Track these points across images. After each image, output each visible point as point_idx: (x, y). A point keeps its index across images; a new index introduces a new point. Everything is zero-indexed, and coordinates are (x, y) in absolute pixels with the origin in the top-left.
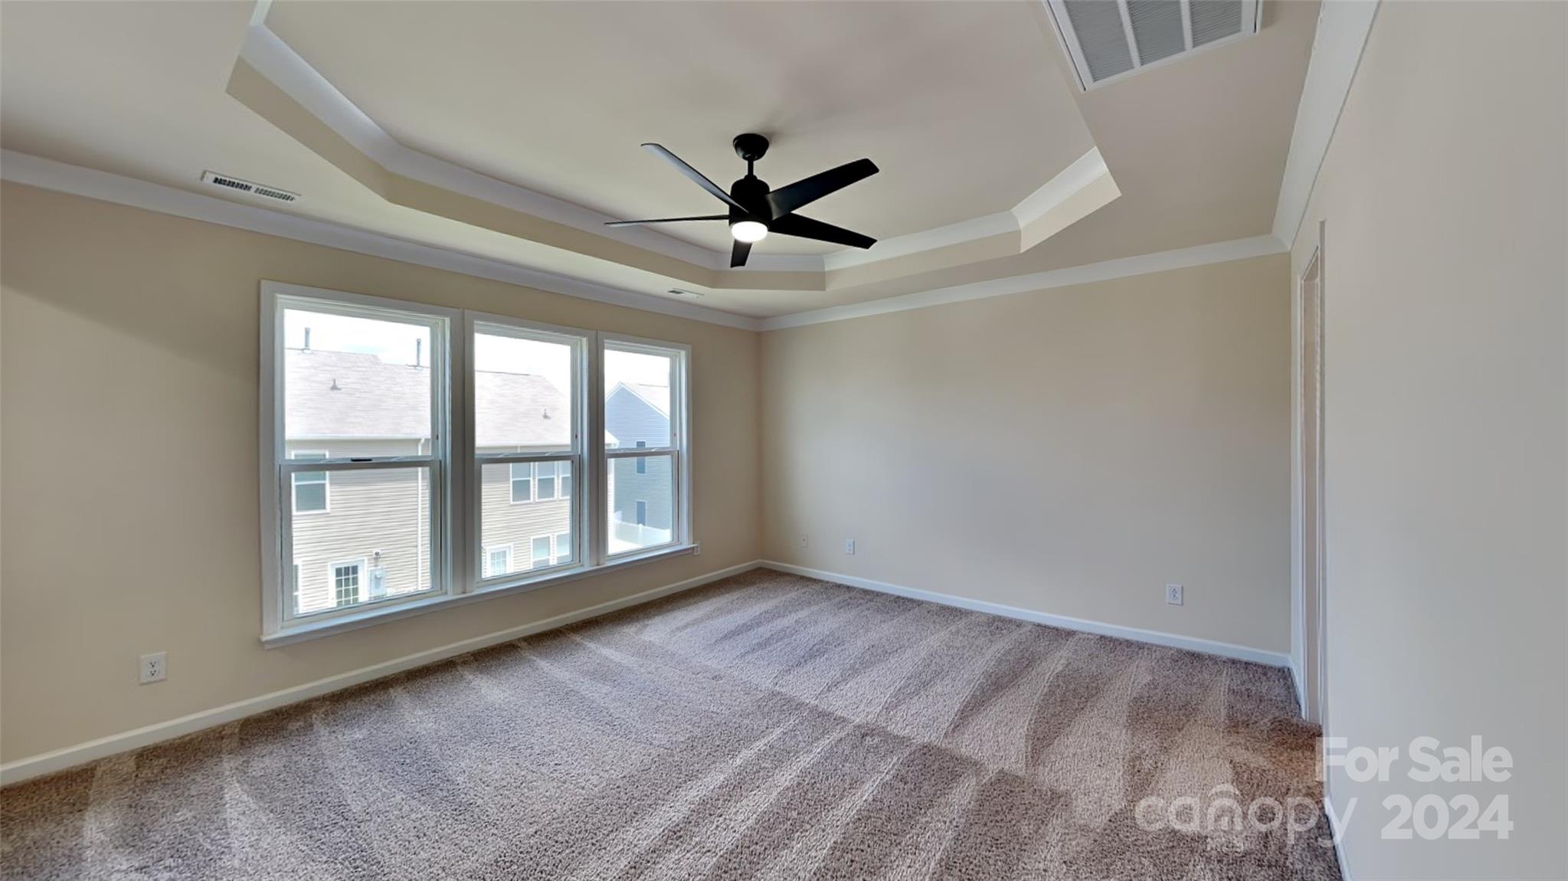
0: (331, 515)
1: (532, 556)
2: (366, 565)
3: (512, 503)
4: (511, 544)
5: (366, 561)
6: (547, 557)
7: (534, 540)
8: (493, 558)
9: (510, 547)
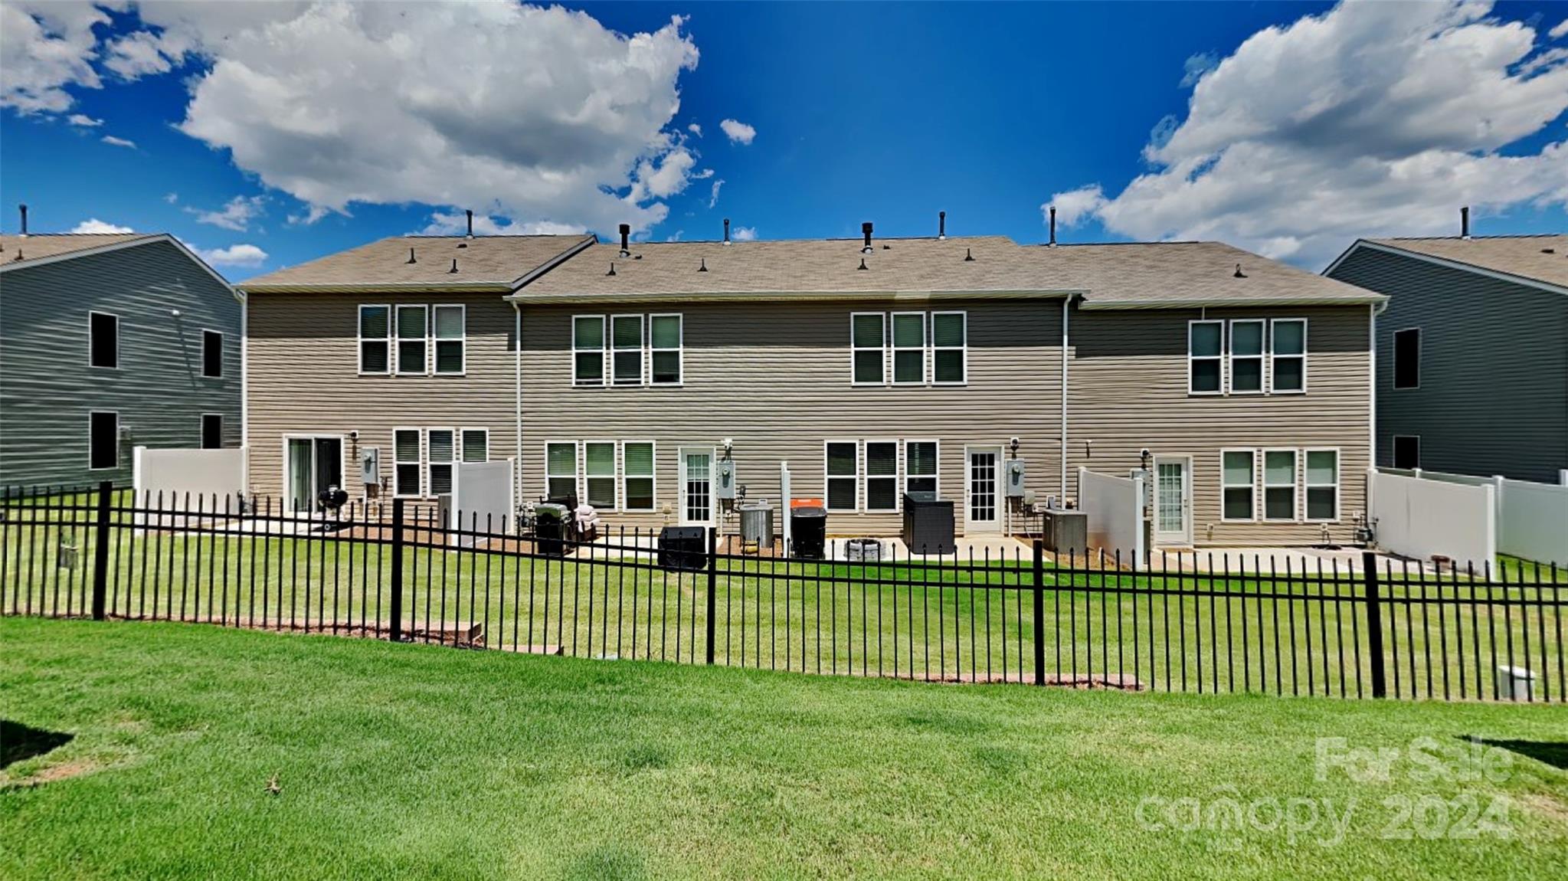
0: (968, 388)
1: (1222, 478)
2: (1003, 454)
3: (1191, 392)
4: (1190, 455)
5: (1003, 451)
6: (1249, 485)
7: (1226, 453)
8: (1162, 473)
9: (1187, 459)
